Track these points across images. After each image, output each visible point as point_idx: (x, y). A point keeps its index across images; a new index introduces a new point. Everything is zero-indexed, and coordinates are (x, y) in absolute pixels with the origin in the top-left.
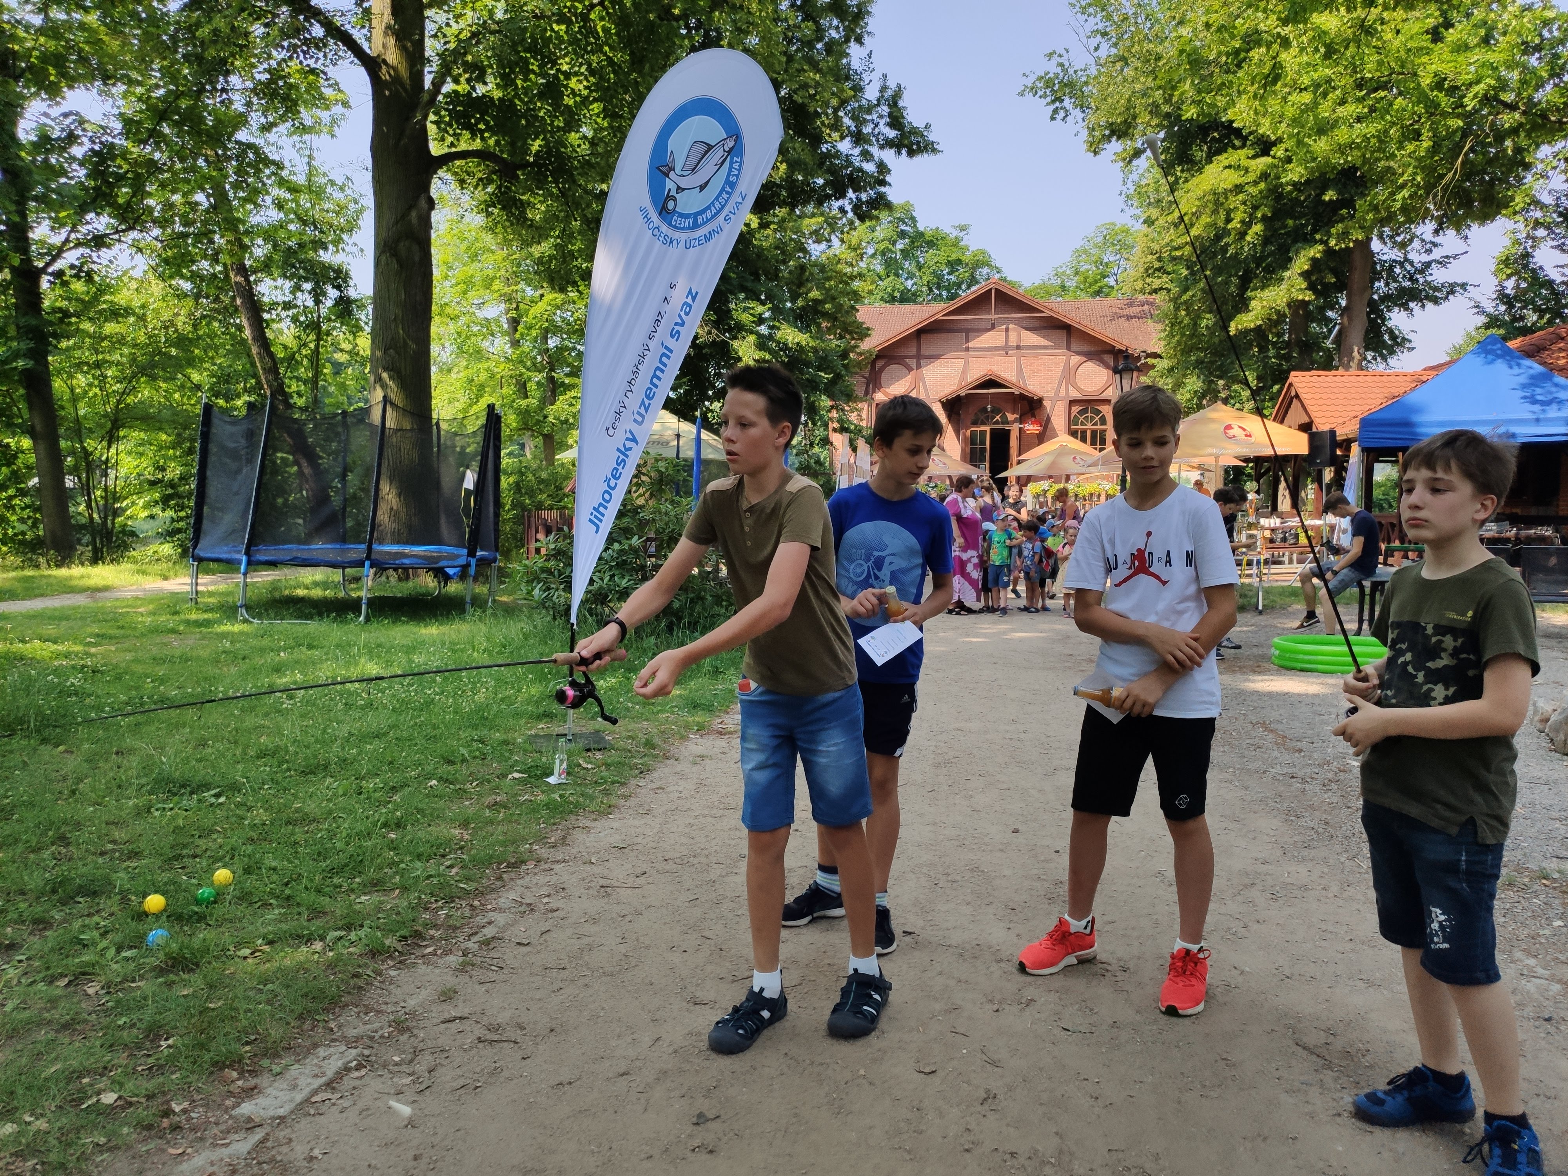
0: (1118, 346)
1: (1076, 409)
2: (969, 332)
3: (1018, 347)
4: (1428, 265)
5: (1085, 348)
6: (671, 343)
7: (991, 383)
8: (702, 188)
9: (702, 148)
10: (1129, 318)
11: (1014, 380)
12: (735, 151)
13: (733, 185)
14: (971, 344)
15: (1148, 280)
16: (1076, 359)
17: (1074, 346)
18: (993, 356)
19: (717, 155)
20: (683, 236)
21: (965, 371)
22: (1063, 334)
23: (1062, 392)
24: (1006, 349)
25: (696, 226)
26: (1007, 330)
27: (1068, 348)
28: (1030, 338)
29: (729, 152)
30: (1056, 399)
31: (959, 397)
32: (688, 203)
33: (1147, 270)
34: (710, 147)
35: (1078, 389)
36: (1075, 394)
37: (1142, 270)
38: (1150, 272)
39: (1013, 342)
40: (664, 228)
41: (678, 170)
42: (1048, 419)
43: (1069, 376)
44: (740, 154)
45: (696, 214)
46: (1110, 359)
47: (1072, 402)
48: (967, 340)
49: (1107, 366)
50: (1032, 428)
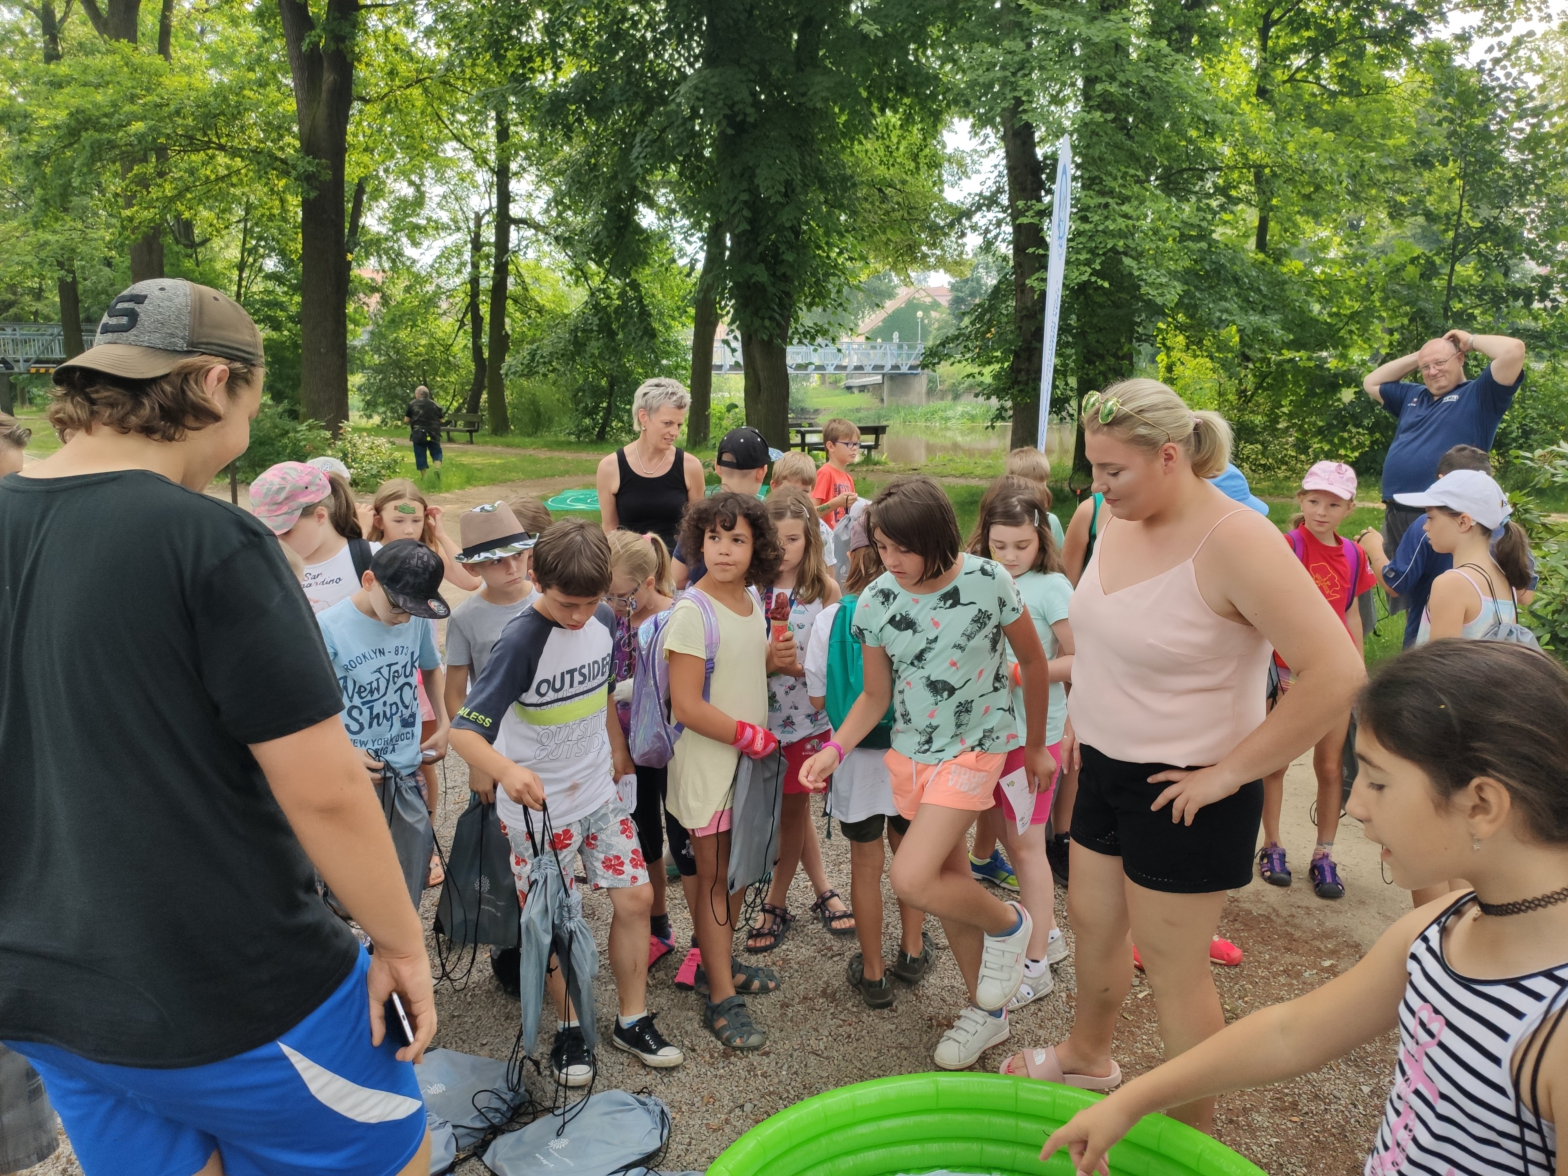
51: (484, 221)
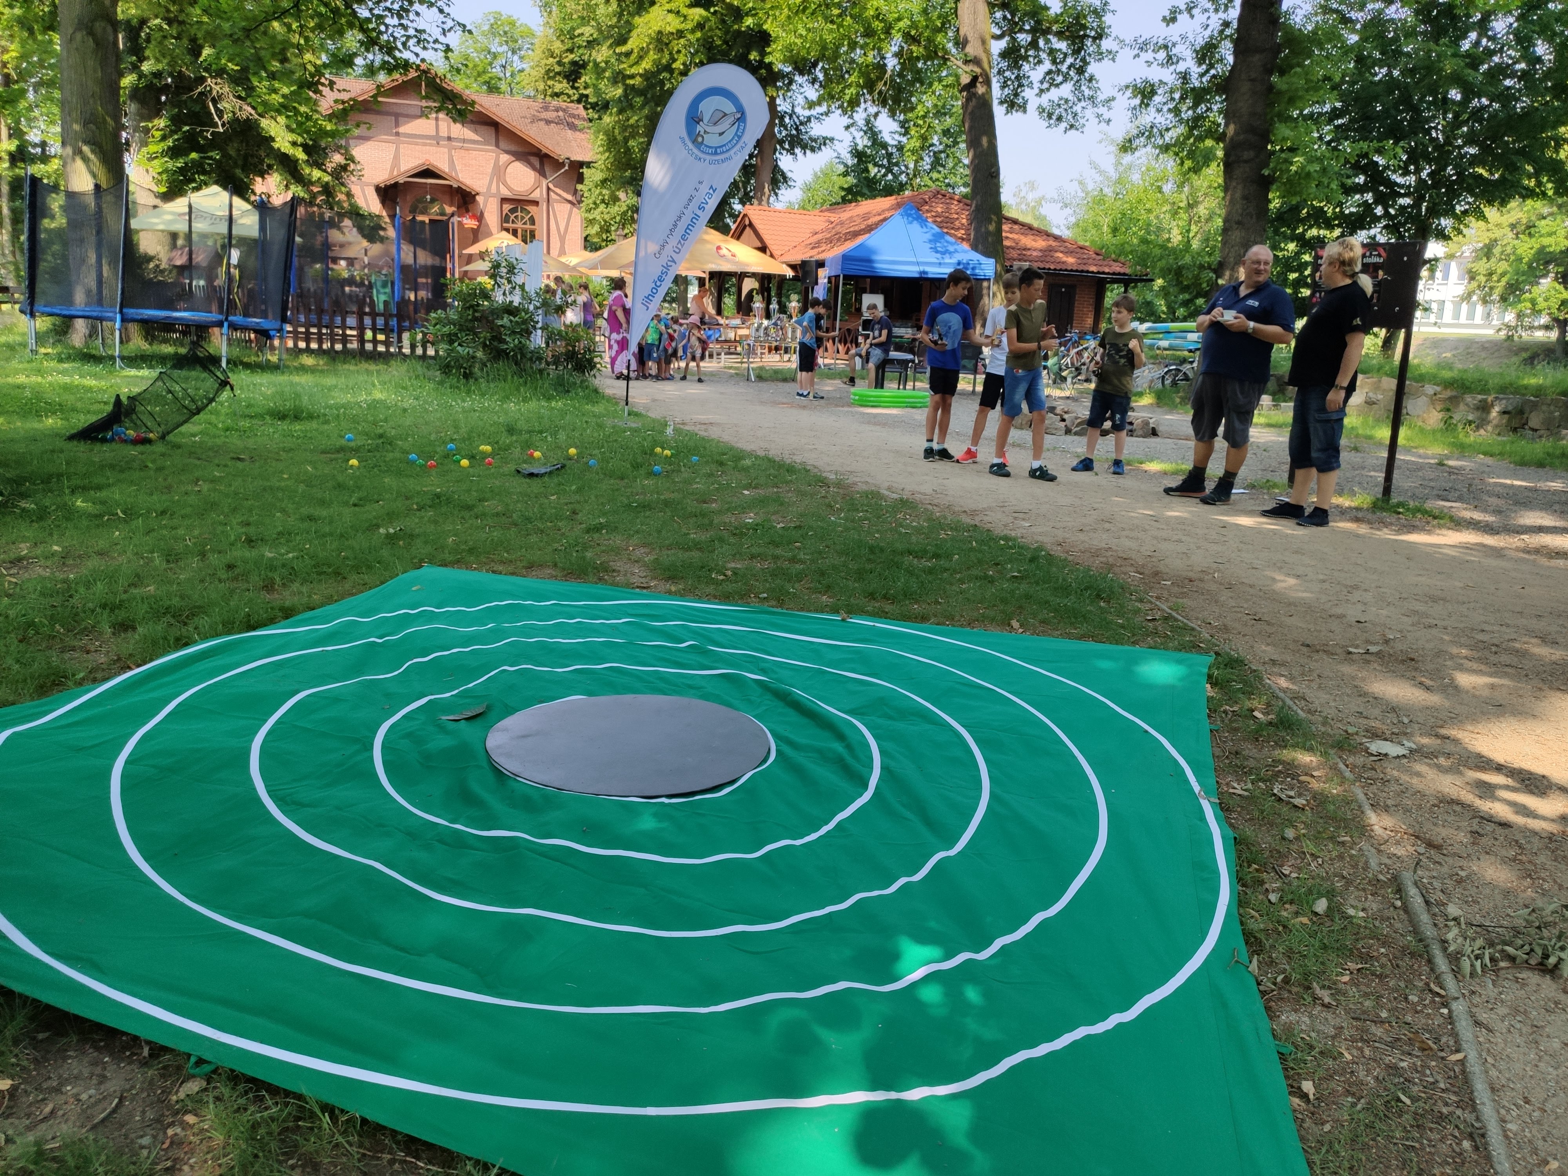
0: (544, 151)
1: (507, 207)
2: (398, 117)
3: (449, 139)
4: (809, 119)
5: (513, 148)
6: (699, 213)
7: (428, 173)
8: (721, 134)
9: (722, 115)
10: (548, 122)
11: (447, 170)
12: (741, 118)
13: (740, 137)
14: (401, 130)
15: (550, 83)
16: (505, 158)
17: (502, 144)
18: (425, 145)
19: (731, 120)
20: (708, 157)
21: (396, 157)
22: (492, 131)
23: (494, 189)
24: (437, 139)
25: (716, 153)
26: (437, 119)
27: (497, 145)
28: (458, 130)
29: (738, 119)
30: (489, 195)
31: (396, 184)
32: (712, 140)
33: (548, 72)
34: (725, 115)
35: (509, 188)
36: (506, 193)
37: (543, 71)
38: (549, 74)
39: (444, 133)
40: (696, 151)
41: (705, 121)
42: (482, 214)
43: (499, 173)
44: (745, 122)
45: (716, 148)
46: (536, 161)
47: (504, 200)
48: (397, 125)
49: (534, 168)
50: (469, 223)
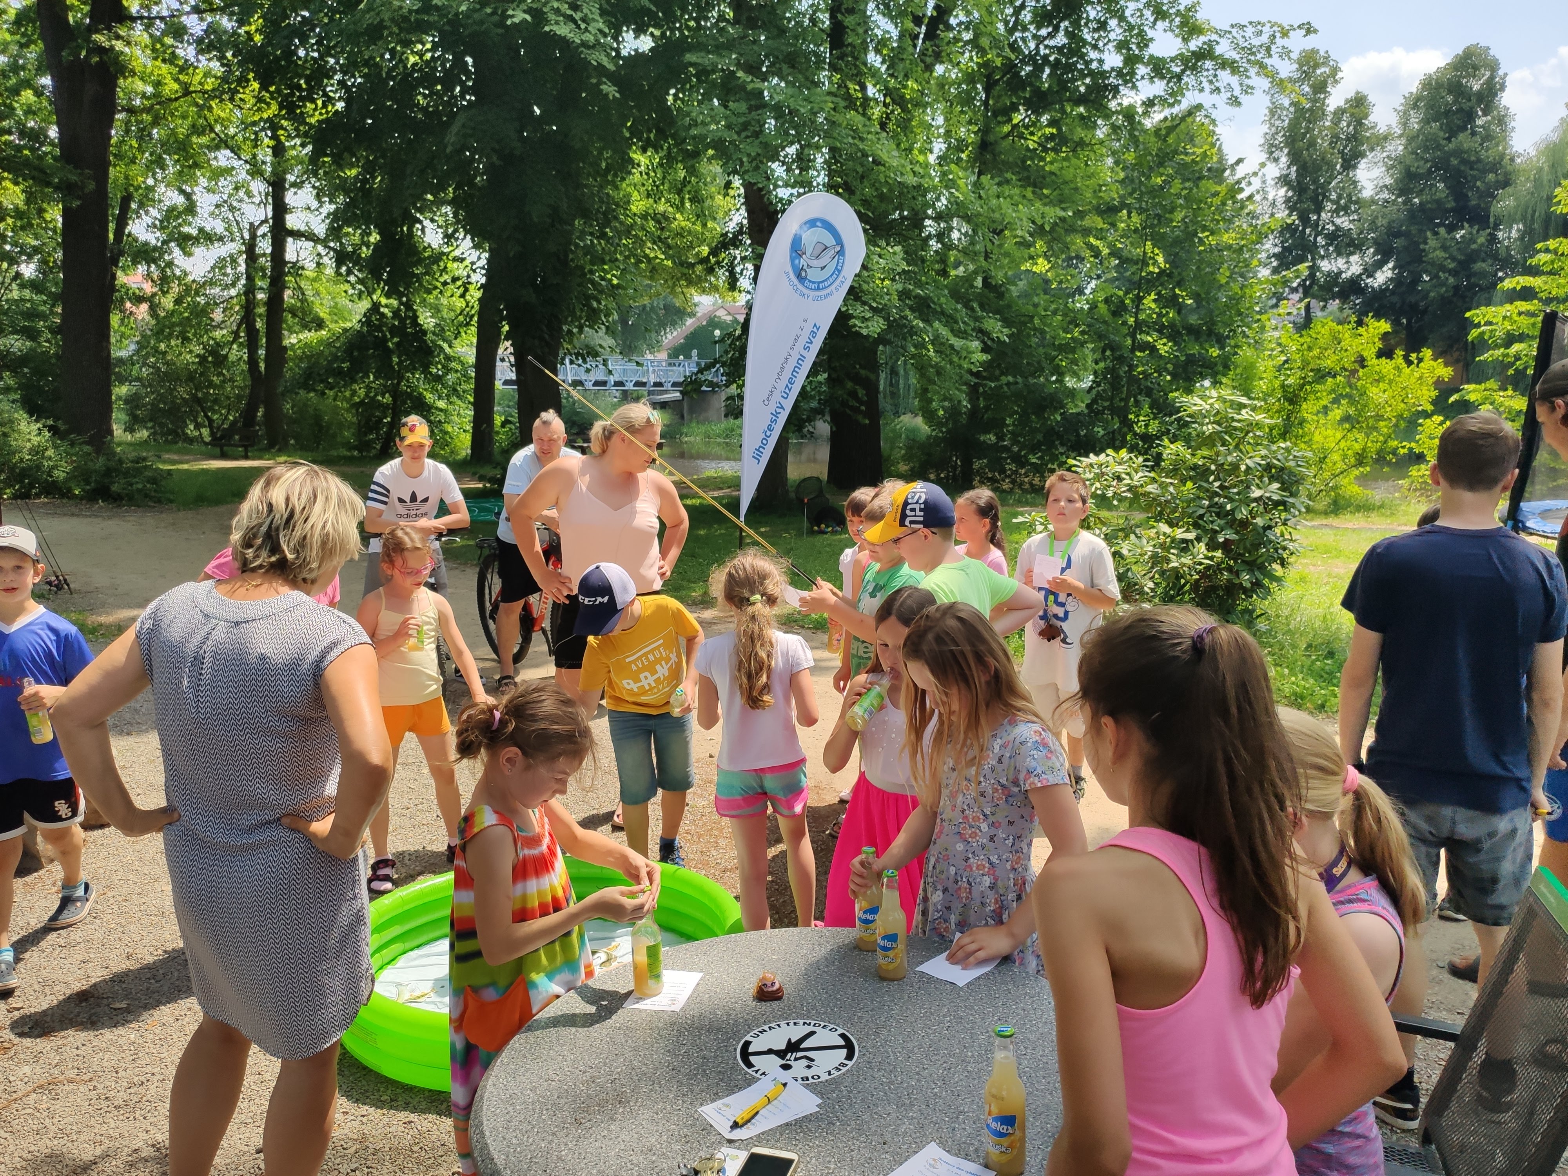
6: (804, 353)
8: (823, 268)
9: (823, 247)
12: (841, 251)
13: (839, 272)
19: (831, 253)
25: (818, 289)
29: (838, 253)
32: (813, 275)
34: (826, 248)
40: (800, 286)
41: (808, 255)
44: (844, 255)
45: (818, 283)
51: (260, 232)
